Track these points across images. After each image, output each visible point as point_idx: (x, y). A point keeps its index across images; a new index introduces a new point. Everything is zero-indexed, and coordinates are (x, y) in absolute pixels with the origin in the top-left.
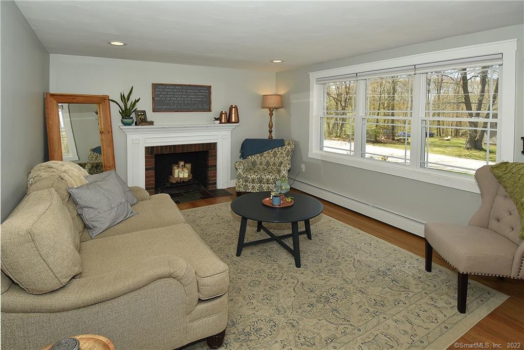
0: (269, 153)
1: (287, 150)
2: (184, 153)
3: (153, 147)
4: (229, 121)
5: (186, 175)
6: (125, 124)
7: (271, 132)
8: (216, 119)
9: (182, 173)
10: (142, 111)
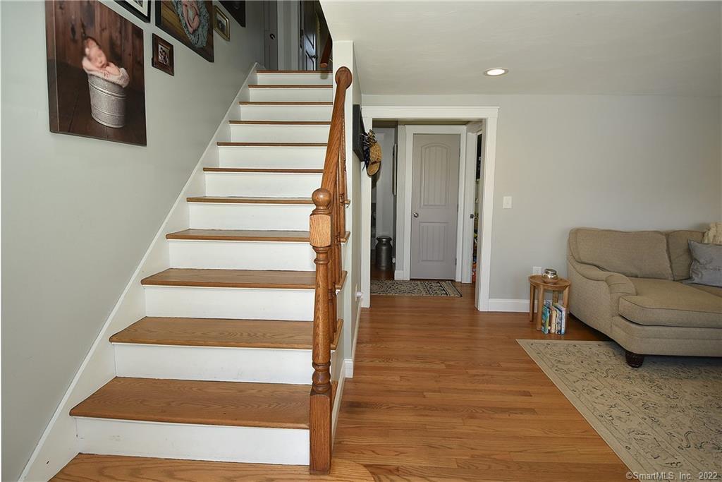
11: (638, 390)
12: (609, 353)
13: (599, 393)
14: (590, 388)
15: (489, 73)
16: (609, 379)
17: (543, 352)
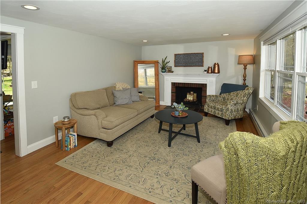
0: (234, 93)
1: (245, 93)
2: (189, 87)
3: (175, 83)
4: (213, 72)
5: (192, 99)
6: (163, 72)
7: (245, 80)
8: (205, 71)
9: (190, 97)
10: (170, 67)
11: (118, 156)
12: (99, 145)
13: (107, 168)
14: (103, 167)
15: (25, 7)
16: (106, 158)
17: (73, 162)
